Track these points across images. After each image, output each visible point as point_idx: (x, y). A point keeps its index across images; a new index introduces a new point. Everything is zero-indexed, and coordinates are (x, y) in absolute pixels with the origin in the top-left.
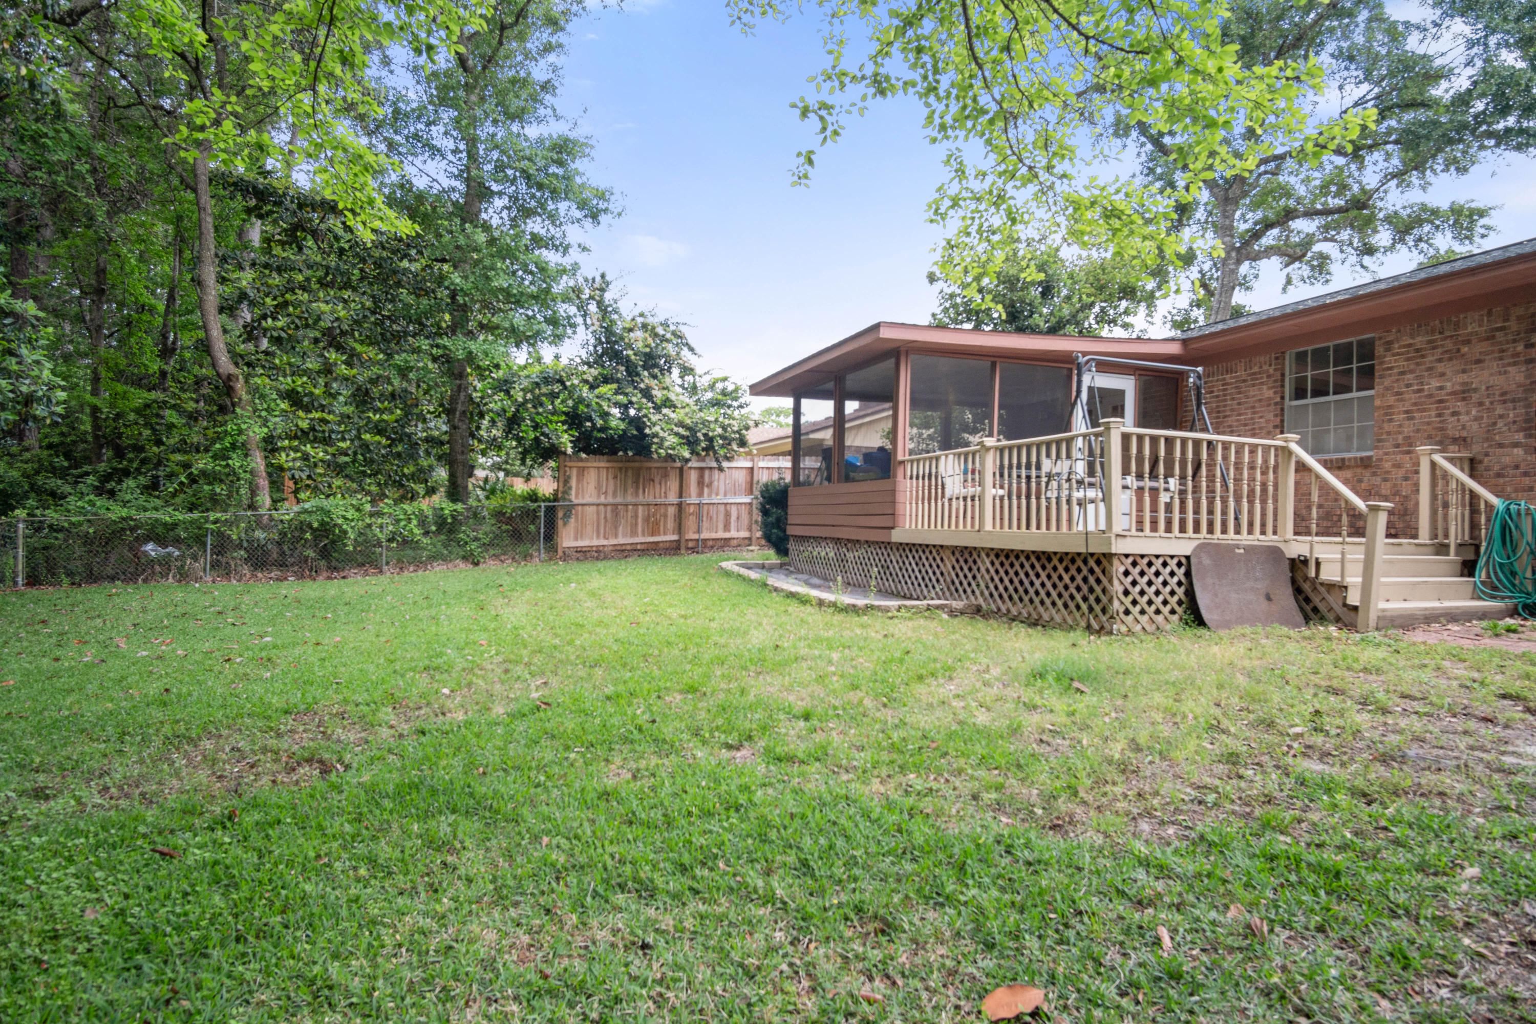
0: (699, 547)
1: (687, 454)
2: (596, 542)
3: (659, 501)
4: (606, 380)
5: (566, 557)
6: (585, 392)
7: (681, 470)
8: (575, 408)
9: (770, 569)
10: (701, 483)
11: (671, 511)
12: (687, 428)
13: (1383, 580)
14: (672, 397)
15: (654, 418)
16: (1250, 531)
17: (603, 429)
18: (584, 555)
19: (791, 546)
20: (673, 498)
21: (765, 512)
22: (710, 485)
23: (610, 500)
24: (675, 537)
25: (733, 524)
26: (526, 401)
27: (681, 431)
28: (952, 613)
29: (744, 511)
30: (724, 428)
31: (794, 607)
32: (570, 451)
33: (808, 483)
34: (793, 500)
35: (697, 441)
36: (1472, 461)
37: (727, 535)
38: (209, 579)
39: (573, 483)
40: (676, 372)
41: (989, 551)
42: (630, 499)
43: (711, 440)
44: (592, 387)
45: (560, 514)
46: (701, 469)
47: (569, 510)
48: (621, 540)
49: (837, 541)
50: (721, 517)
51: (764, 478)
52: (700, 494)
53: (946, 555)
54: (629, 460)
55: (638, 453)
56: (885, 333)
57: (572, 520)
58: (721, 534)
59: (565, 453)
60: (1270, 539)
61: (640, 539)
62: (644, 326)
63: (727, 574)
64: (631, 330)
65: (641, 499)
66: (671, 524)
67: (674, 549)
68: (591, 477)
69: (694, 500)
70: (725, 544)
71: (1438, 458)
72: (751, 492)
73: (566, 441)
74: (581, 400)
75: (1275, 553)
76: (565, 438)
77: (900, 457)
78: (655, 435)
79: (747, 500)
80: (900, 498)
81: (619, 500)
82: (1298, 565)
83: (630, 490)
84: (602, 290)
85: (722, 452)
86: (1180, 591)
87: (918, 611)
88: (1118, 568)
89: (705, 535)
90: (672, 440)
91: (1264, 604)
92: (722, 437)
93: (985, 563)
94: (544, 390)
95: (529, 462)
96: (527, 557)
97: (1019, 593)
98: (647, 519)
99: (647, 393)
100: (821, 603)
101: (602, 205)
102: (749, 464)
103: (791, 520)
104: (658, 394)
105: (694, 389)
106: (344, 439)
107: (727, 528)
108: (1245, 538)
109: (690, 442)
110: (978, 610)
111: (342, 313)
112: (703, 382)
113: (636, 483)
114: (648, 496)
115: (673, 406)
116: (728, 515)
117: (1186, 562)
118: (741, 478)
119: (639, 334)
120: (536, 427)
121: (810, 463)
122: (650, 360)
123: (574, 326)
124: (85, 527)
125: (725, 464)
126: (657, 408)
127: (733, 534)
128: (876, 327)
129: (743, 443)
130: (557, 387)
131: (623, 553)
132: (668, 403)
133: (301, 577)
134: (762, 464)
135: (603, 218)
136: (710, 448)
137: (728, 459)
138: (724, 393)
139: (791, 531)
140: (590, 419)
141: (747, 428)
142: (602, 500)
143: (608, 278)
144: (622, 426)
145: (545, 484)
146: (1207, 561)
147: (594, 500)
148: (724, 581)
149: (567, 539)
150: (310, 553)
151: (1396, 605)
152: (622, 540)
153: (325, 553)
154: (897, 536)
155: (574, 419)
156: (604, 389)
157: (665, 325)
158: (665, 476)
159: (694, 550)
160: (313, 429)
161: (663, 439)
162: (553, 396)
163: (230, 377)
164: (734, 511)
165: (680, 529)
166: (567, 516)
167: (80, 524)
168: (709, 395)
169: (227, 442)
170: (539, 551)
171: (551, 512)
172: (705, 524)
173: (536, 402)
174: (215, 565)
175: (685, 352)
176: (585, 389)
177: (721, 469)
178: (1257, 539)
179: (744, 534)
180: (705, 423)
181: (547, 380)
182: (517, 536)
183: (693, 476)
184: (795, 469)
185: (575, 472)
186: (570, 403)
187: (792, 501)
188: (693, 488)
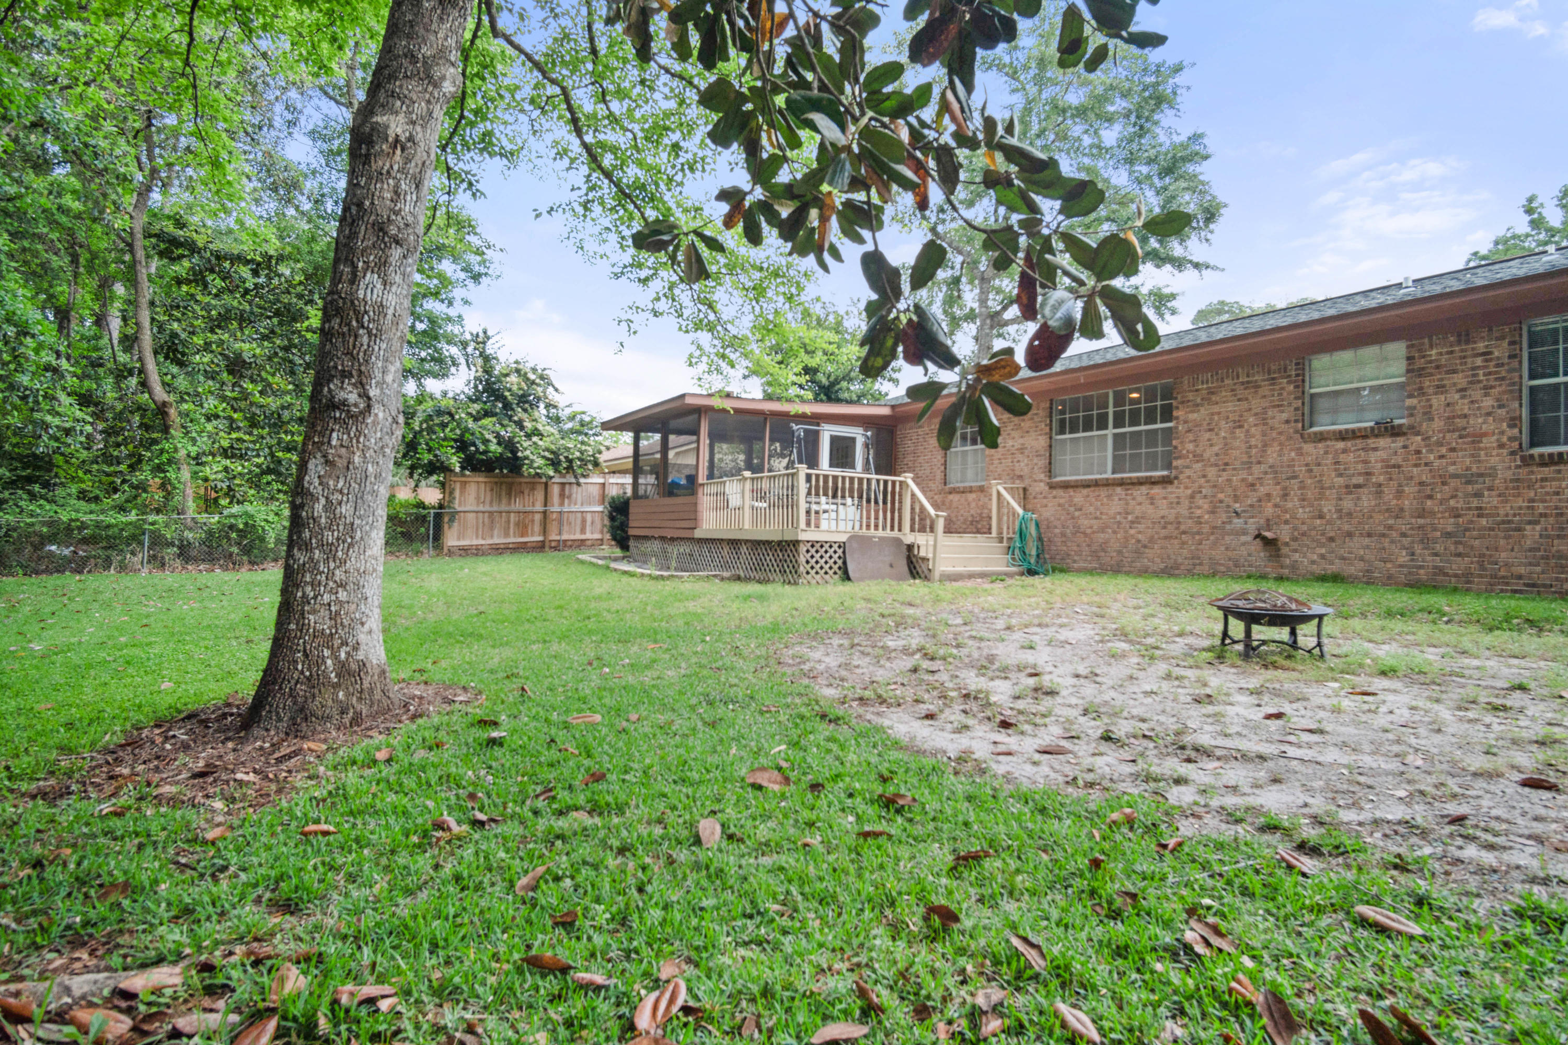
0: (560, 546)
1: (551, 473)
2: (475, 542)
3: (528, 509)
4: (487, 414)
5: (450, 553)
6: (471, 424)
7: (546, 484)
8: (462, 435)
9: (616, 560)
10: (562, 495)
11: (538, 517)
12: (553, 452)
13: (942, 555)
14: (540, 427)
15: (525, 444)
16: (884, 528)
17: (485, 452)
18: (465, 551)
19: (632, 543)
20: (539, 507)
21: (612, 518)
22: (569, 497)
23: (487, 508)
24: (541, 538)
25: (588, 528)
26: (422, 430)
27: (547, 454)
28: (722, 579)
29: (597, 518)
30: (582, 452)
31: (625, 579)
32: (458, 469)
33: (646, 497)
34: (634, 509)
35: (559, 462)
36: (1025, 490)
37: (583, 537)
38: (146, 570)
39: (457, 493)
40: (542, 405)
41: (746, 541)
42: (503, 507)
43: (570, 461)
44: (476, 419)
45: (446, 519)
46: (563, 484)
47: (453, 516)
48: (496, 540)
49: (663, 538)
50: (579, 522)
51: (613, 492)
52: (562, 504)
53: (724, 545)
54: (504, 476)
55: (511, 471)
56: (688, 401)
57: (456, 524)
58: (578, 536)
59: (452, 471)
60: (896, 533)
61: (512, 540)
62: (518, 371)
63: (582, 562)
64: (507, 375)
65: (513, 507)
66: (537, 528)
67: (540, 547)
68: (472, 489)
69: (556, 508)
70: (581, 544)
71: (1001, 489)
72: (603, 502)
73: (455, 462)
74: (467, 430)
75: (898, 541)
76: (454, 459)
77: (700, 481)
78: (526, 458)
79: (600, 508)
80: (700, 508)
81: (495, 508)
82: (910, 547)
83: (504, 501)
84: (484, 343)
85: (579, 471)
86: (840, 562)
87: (701, 578)
88: (802, 549)
89: (565, 537)
90: (539, 462)
91: (888, 569)
92: (579, 459)
93: (744, 549)
94: (437, 421)
95: (416, 476)
96: (418, 553)
97: (759, 567)
98: (517, 524)
99: (520, 424)
100: (642, 575)
101: (483, 270)
102: (601, 481)
103: (631, 524)
104: (528, 425)
105: (557, 420)
106: (258, 456)
107: (583, 531)
108: (880, 533)
109: (554, 463)
110: (738, 578)
111: (258, 351)
112: (564, 414)
113: (509, 494)
114: (517, 505)
115: (541, 435)
116: (584, 521)
117: (843, 546)
118: (595, 491)
119: (513, 378)
120: (430, 450)
121: (648, 481)
122: (523, 399)
123: (455, 364)
124: (37, 528)
125: (582, 480)
126: (528, 436)
127: (588, 535)
128: (683, 396)
129: (596, 464)
130: (446, 419)
131: (498, 550)
132: (536, 432)
133: (225, 569)
134: (612, 480)
135: (484, 280)
136: (570, 468)
137: (584, 476)
138: (582, 424)
139: (631, 532)
140: (474, 444)
141: (600, 452)
142: (481, 508)
143: (489, 333)
144: (500, 450)
145: (431, 495)
146: (855, 545)
147: (475, 508)
148: (580, 567)
149: (451, 539)
150: (235, 550)
151: (950, 569)
152: (498, 540)
153: (247, 551)
154: (698, 534)
155: (462, 445)
156: (486, 421)
157: (534, 370)
158: (533, 489)
159: (556, 548)
160: (232, 447)
161: (532, 461)
162: (444, 426)
163: (164, 404)
164: (589, 518)
165: (544, 532)
166: (451, 520)
167: (33, 525)
168: (569, 425)
169: (165, 457)
170: (428, 550)
171: (438, 517)
172: (566, 528)
173: (430, 430)
174: (152, 558)
175: (550, 390)
176: (470, 421)
177: (578, 484)
178: (888, 533)
179: (598, 536)
180: (567, 449)
181: (439, 412)
182: (408, 537)
183: (556, 490)
184: (635, 484)
185: (458, 486)
186: (458, 432)
187: (632, 510)
188: (555, 498)
